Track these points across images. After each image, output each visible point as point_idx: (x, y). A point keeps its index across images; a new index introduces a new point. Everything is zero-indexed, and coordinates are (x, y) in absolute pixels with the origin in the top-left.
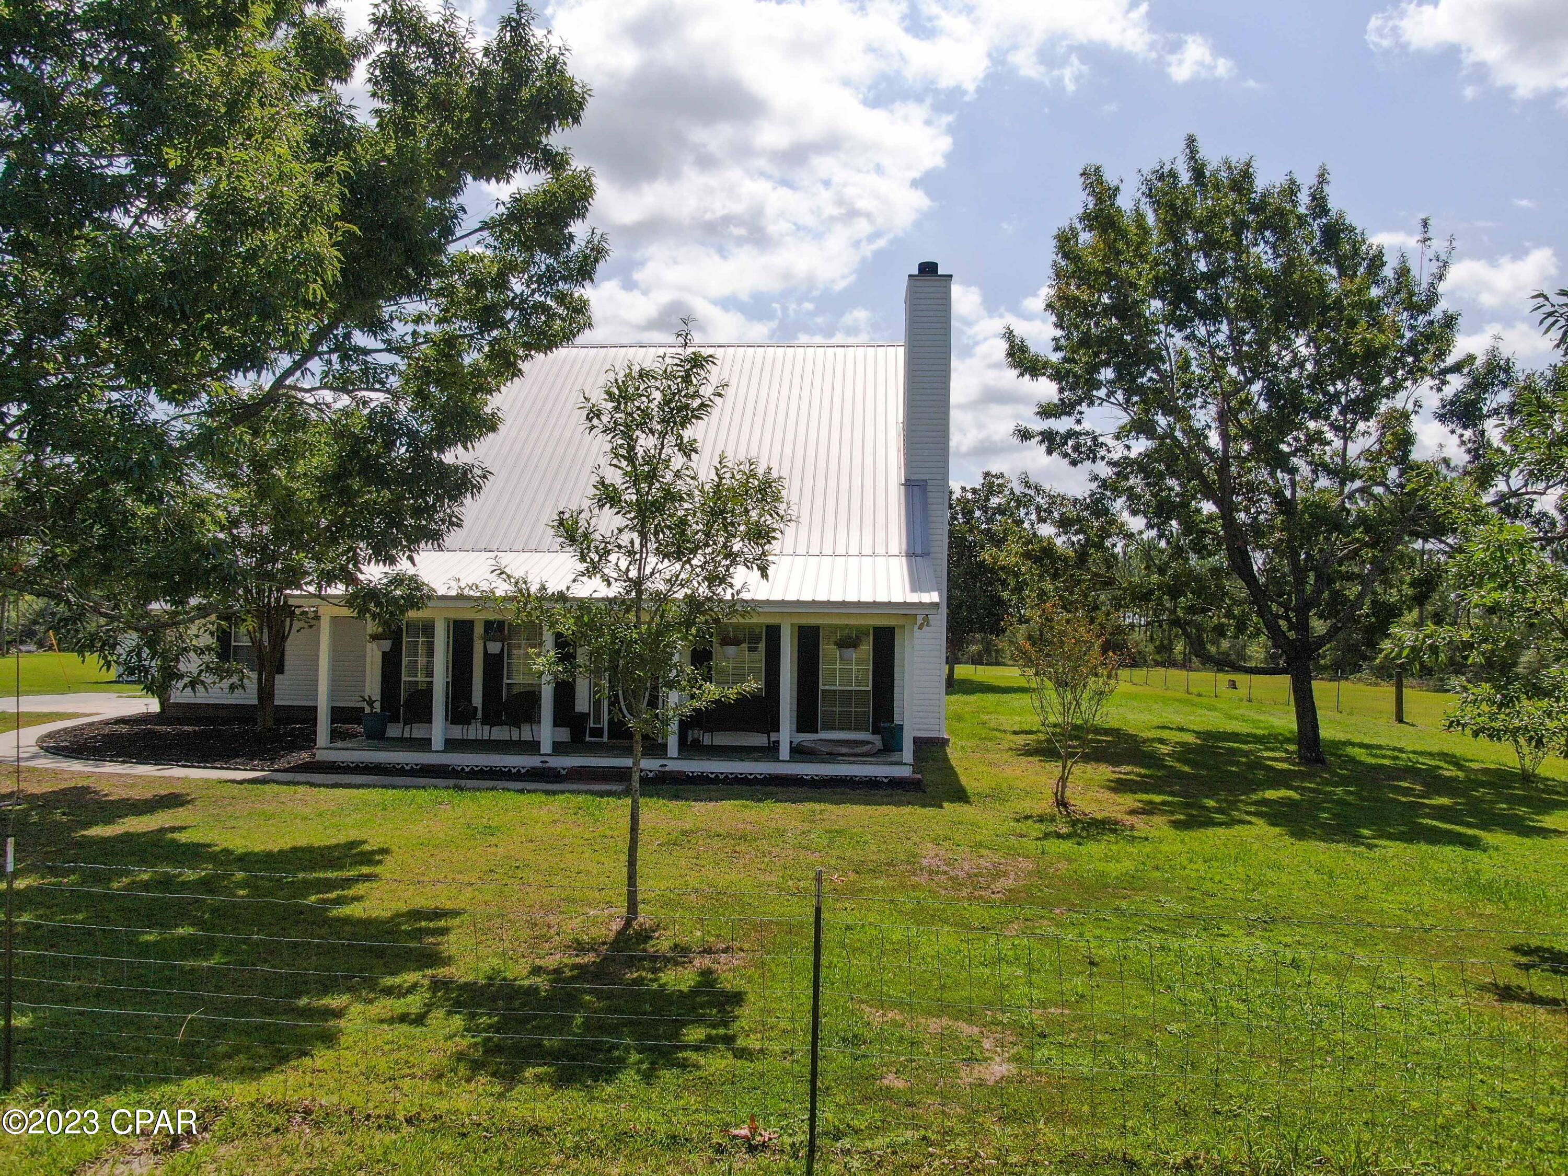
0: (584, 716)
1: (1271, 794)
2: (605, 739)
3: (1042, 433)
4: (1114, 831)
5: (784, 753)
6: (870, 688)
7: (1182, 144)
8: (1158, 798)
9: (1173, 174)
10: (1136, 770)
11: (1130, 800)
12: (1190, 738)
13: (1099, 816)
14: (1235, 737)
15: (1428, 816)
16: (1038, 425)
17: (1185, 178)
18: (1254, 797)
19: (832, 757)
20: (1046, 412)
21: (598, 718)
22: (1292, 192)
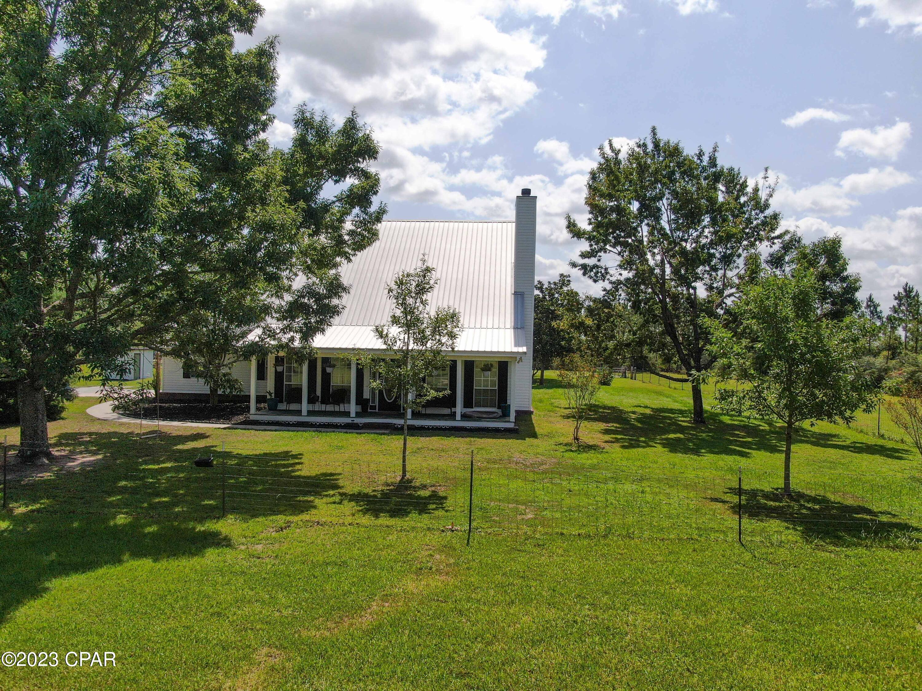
0: (368, 400)
1: (672, 436)
2: (377, 411)
3: (581, 265)
5: (458, 417)
6: (497, 388)
7: (649, 131)
8: (619, 437)
9: (645, 145)
10: (615, 425)
11: (607, 437)
13: (591, 444)
15: (738, 446)
16: (581, 261)
17: (650, 147)
18: (663, 437)
19: (479, 419)
20: (584, 255)
21: (373, 402)
22: (700, 155)
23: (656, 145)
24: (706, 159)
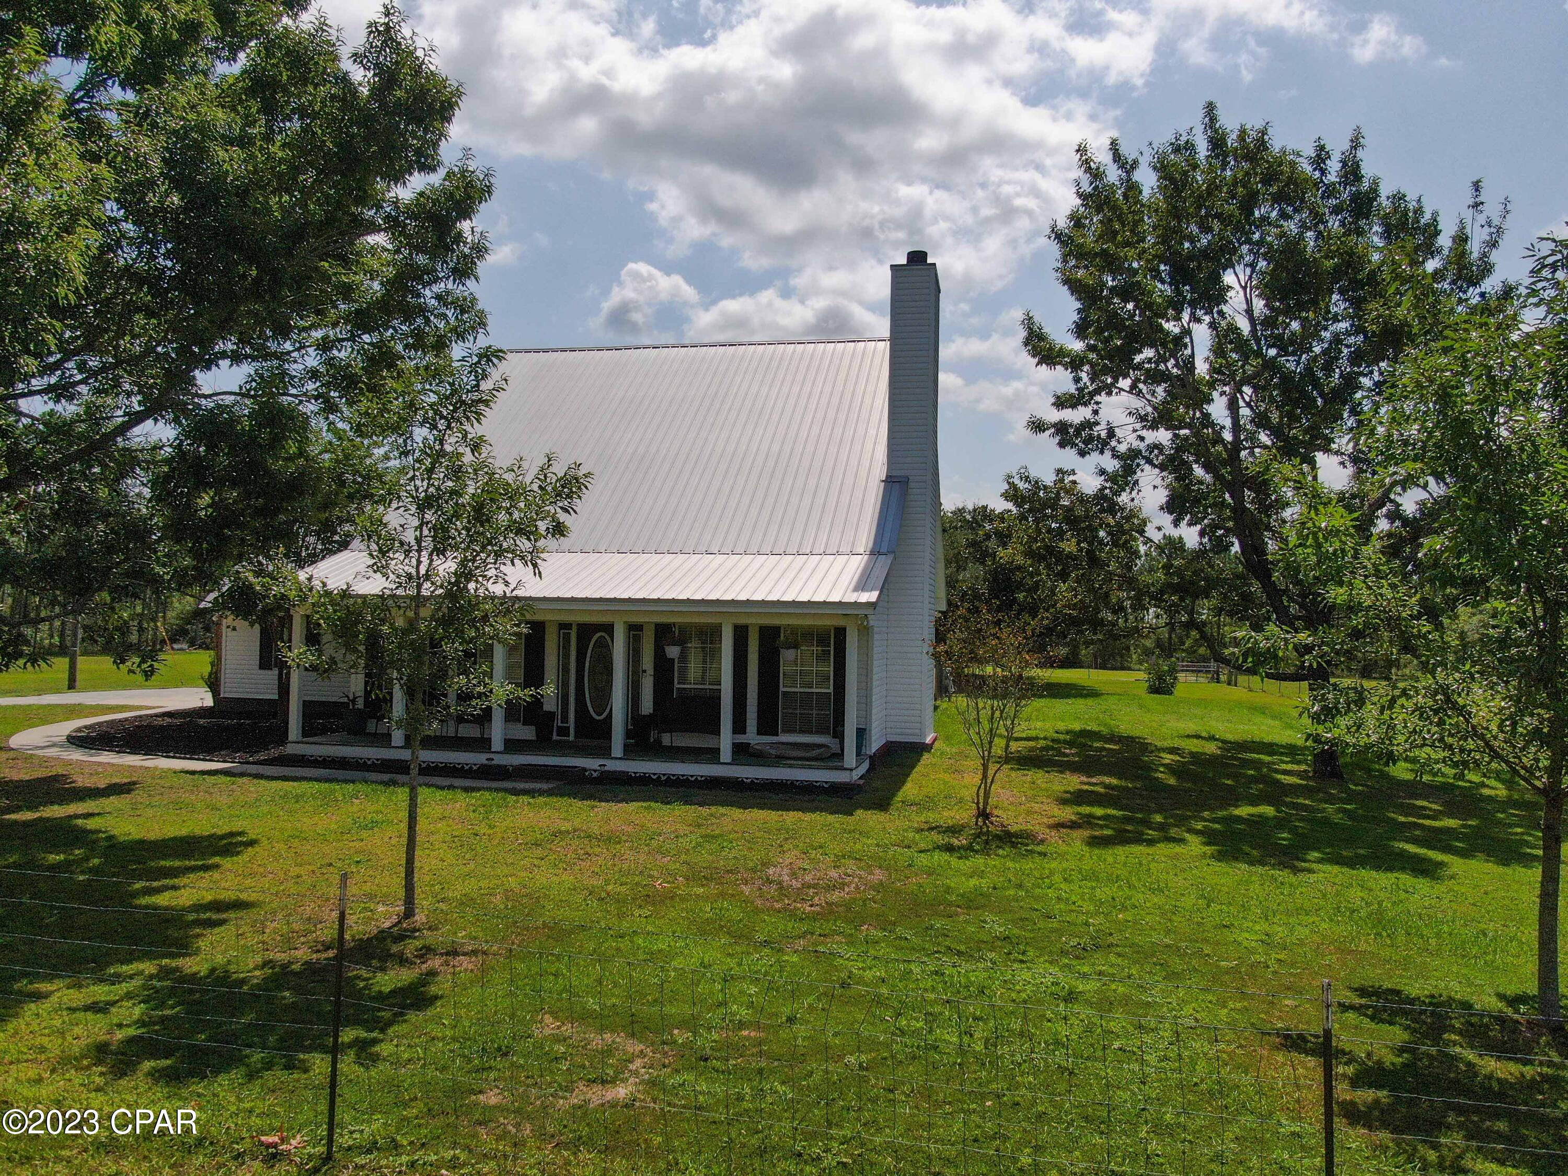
0: (551, 715)
1: (1244, 811)
2: (571, 738)
3: (1054, 425)
4: (1014, 845)
5: (726, 754)
6: (831, 690)
8: (1099, 811)
9: (1190, 146)
10: (1107, 780)
11: (1068, 813)
12: (1211, 748)
13: (1013, 829)
14: (1269, 748)
15: (1415, 841)
16: (1054, 416)
17: (1202, 149)
18: (1221, 814)
20: (1061, 402)
21: (565, 719)
22: (1320, 158)
23: (1217, 142)
24: (1334, 166)
